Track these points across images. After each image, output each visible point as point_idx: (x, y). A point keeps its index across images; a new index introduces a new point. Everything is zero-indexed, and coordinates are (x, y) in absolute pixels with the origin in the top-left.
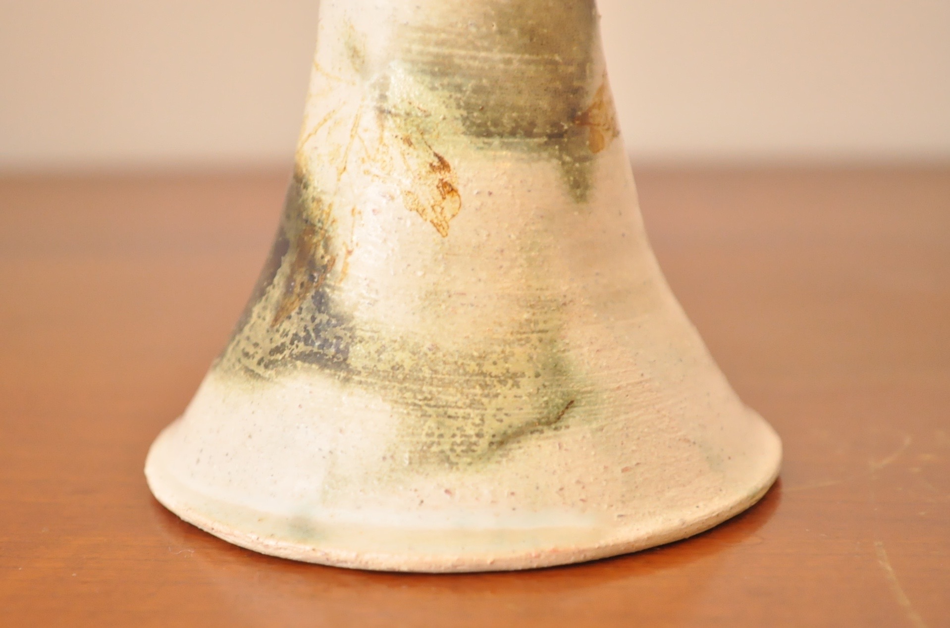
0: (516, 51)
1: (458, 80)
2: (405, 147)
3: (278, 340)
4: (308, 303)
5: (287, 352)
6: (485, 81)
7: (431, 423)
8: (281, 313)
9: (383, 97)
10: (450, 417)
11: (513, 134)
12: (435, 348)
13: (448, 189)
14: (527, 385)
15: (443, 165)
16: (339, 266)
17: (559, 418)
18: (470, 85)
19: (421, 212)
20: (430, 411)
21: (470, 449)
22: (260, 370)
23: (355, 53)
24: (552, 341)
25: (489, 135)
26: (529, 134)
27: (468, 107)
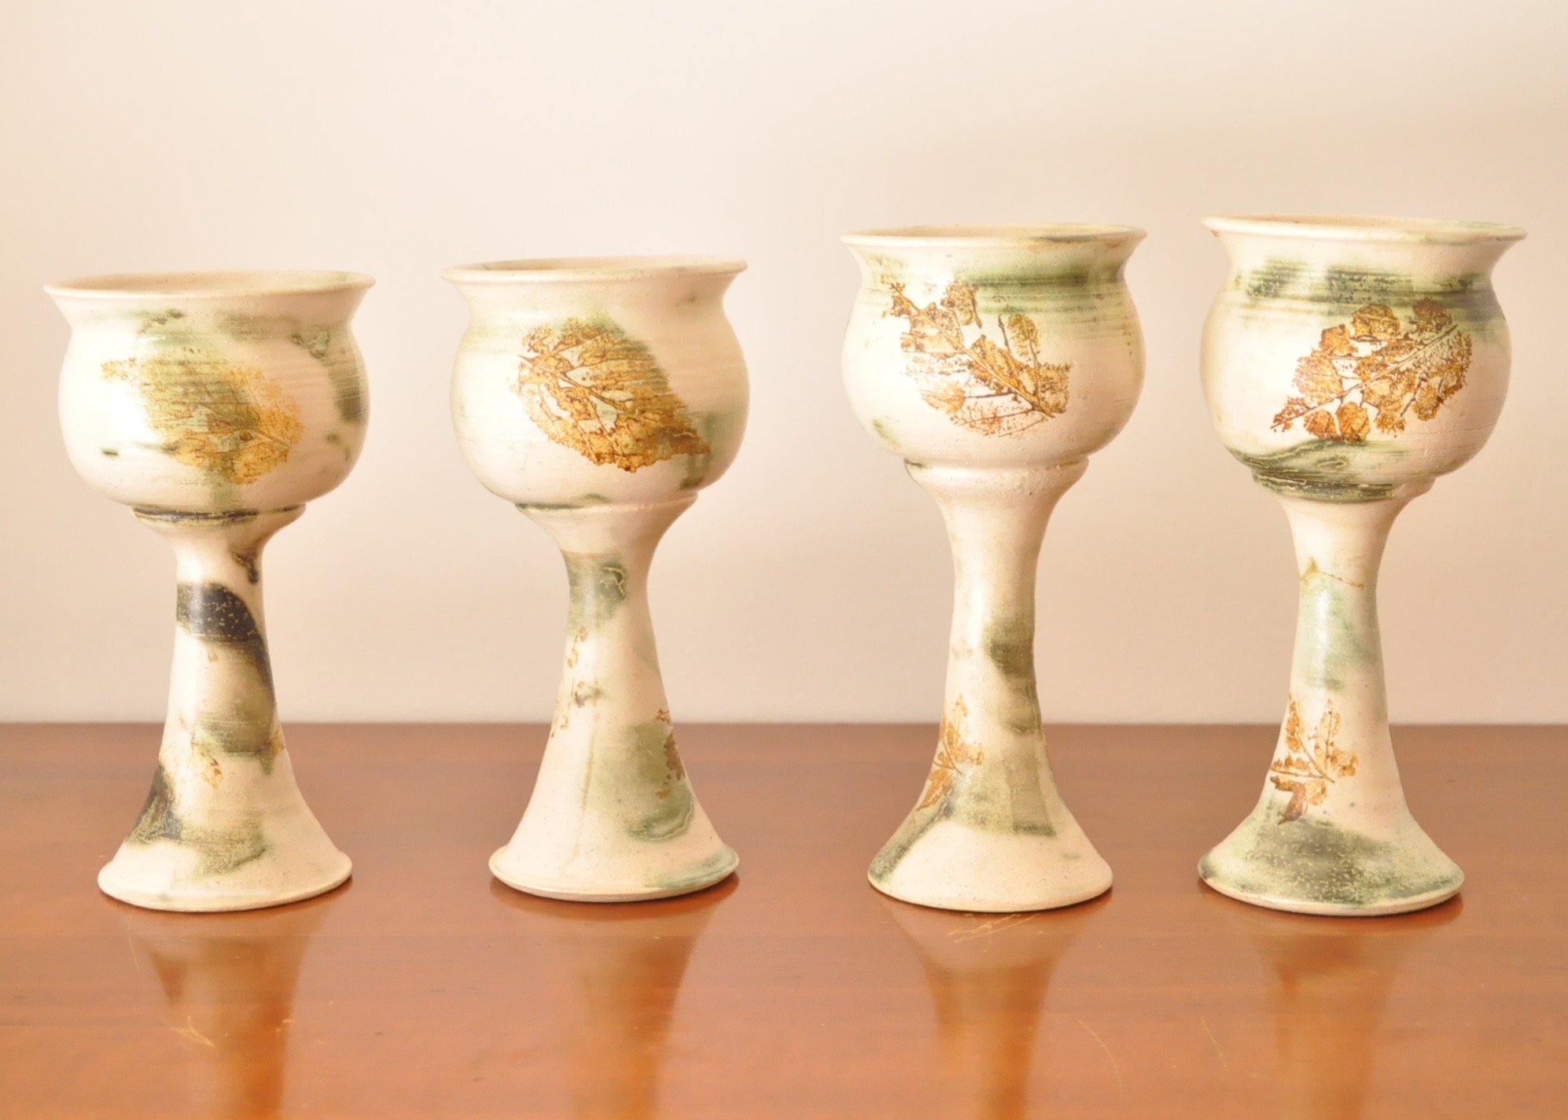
0: (243, 720)
1: (221, 732)
2: (201, 756)
3: (153, 829)
4: (165, 814)
5: (156, 834)
6: (231, 732)
7: (212, 858)
8: (154, 819)
9: (193, 738)
10: (219, 856)
11: (242, 751)
12: (213, 831)
13: (217, 772)
14: (247, 843)
15: (216, 763)
16: (177, 801)
17: (259, 855)
18: (225, 734)
19: (208, 781)
20: (211, 854)
21: (226, 867)
22: (146, 841)
23: (182, 721)
24: (257, 827)
25: (233, 752)
26: (248, 751)
27: (225, 741)
